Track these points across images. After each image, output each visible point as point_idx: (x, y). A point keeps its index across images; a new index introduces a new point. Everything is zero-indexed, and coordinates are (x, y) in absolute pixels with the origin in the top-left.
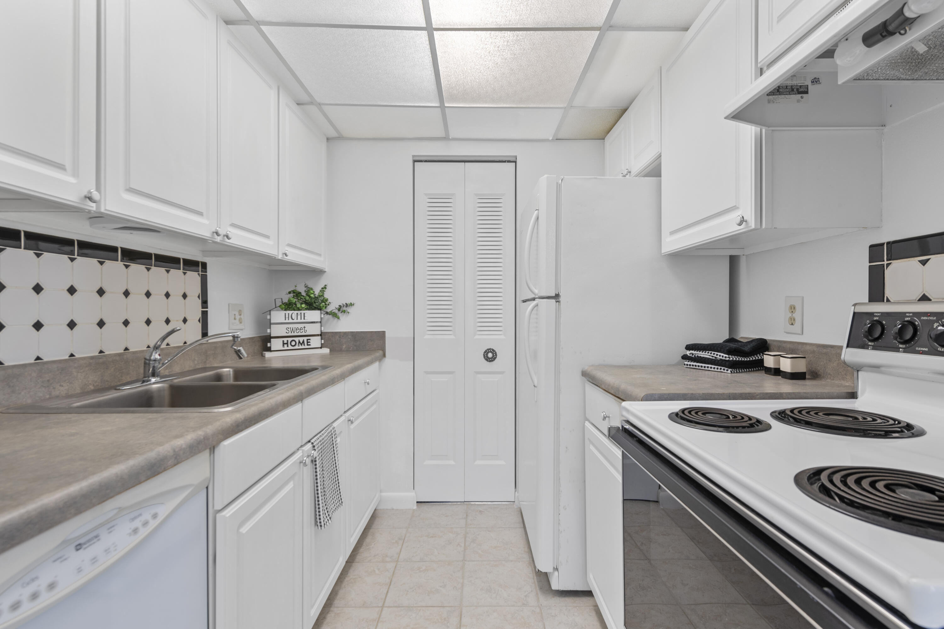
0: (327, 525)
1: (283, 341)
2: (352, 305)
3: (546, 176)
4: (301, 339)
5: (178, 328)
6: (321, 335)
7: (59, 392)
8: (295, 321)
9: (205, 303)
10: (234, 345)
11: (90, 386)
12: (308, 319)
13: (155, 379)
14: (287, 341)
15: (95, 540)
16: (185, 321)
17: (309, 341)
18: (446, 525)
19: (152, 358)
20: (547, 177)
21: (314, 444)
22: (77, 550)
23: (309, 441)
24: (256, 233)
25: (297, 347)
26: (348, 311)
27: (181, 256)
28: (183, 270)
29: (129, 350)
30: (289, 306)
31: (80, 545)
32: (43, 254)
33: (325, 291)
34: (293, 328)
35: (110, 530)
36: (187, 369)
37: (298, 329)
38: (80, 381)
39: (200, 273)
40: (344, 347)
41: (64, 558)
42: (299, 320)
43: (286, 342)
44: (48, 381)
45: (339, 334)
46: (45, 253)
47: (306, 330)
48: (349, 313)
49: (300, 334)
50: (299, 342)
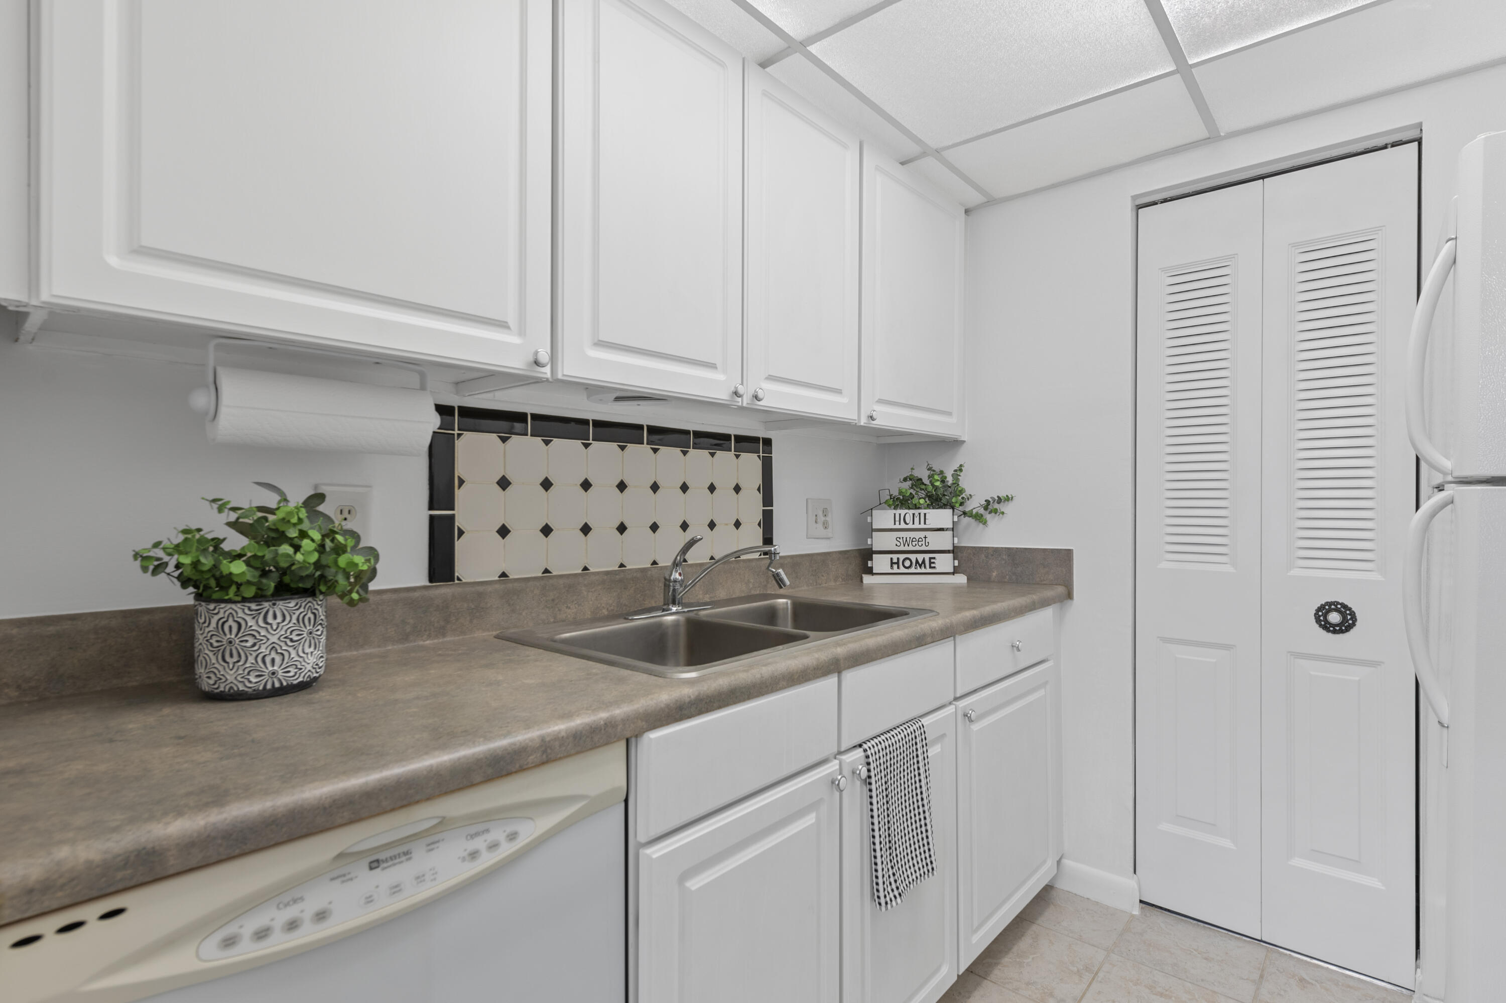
0: (892, 906)
1: (892, 559)
2: (1008, 499)
3: (1482, 136)
4: (920, 557)
5: (698, 537)
6: (955, 551)
7: (565, 615)
8: (910, 526)
9: (768, 499)
10: (772, 565)
11: (604, 611)
12: (931, 524)
13: (675, 609)
14: (898, 559)
15: (404, 858)
16: (712, 525)
17: (932, 561)
18: (1202, 980)
19: (672, 578)
20: (1486, 138)
21: (869, 753)
22: (371, 869)
23: (860, 746)
24: (815, 386)
25: (912, 570)
26: (1002, 511)
27: (732, 432)
28: (735, 451)
29: (657, 564)
30: (902, 502)
31: (377, 861)
32: (552, 440)
33: (960, 476)
34: (906, 538)
35: (432, 846)
36: (737, 594)
37: (914, 540)
38: (591, 602)
39: (761, 454)
40: (994, 574)
41: (348, 877)
42: (917, 526)
43: (895, 560)
44: (553, 600)
45: (985, 551)
46: (555, 439)
47: (928, 543)
48: (1003, 513)
49: (917, 548)
50: (917, 562)
